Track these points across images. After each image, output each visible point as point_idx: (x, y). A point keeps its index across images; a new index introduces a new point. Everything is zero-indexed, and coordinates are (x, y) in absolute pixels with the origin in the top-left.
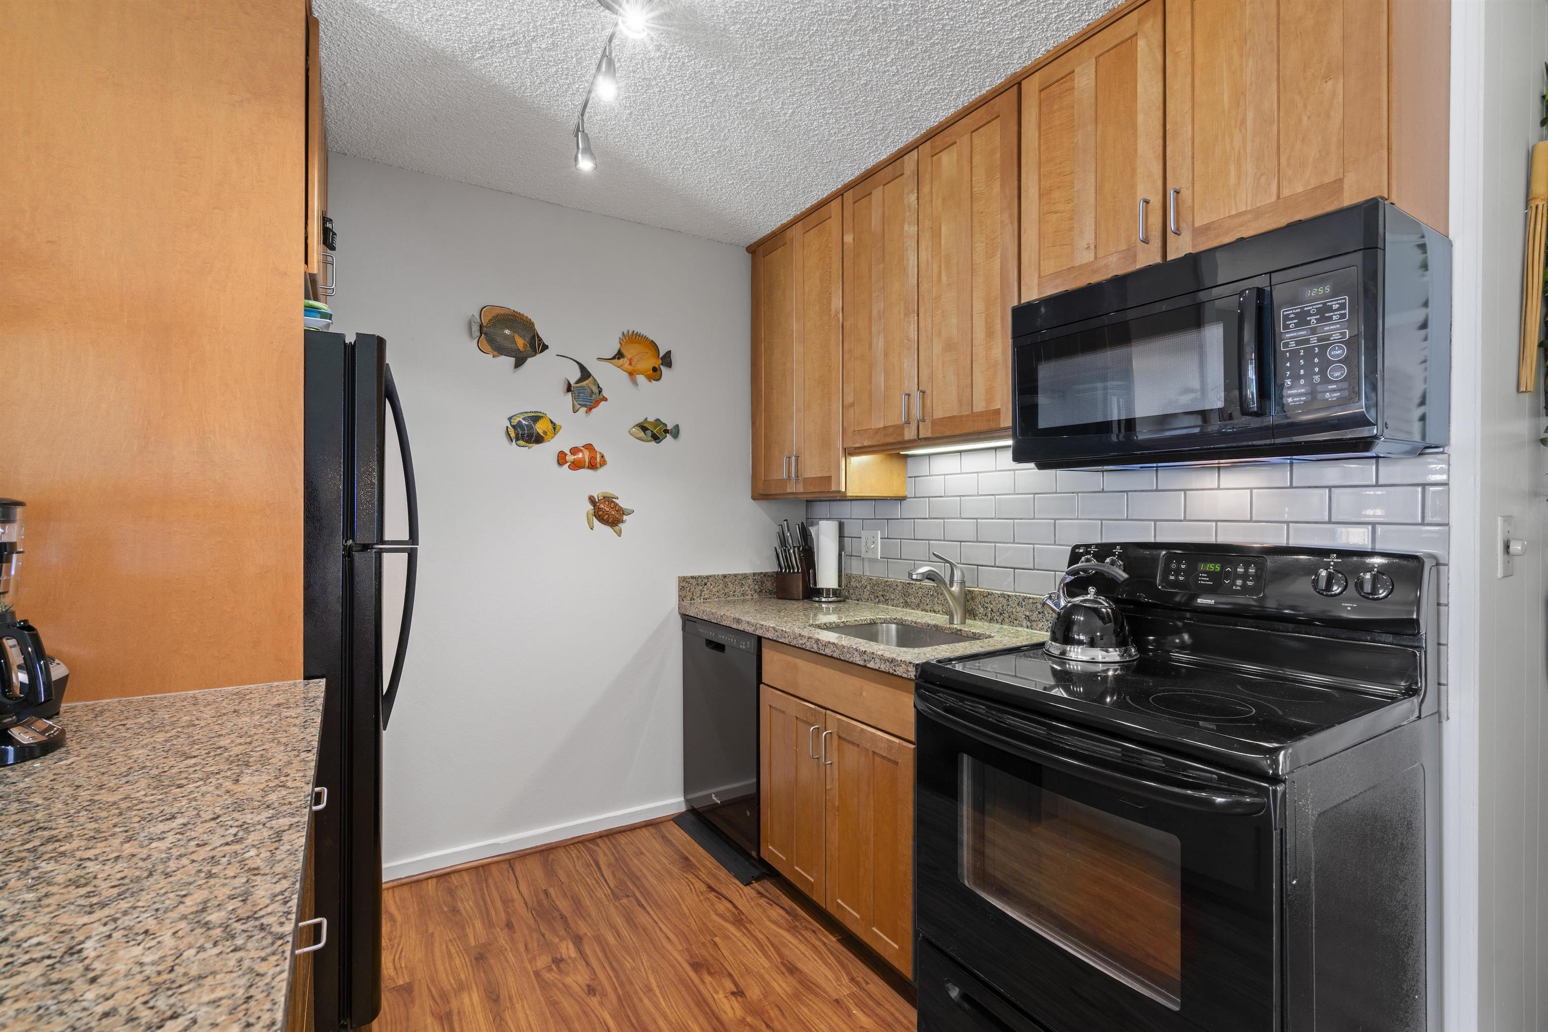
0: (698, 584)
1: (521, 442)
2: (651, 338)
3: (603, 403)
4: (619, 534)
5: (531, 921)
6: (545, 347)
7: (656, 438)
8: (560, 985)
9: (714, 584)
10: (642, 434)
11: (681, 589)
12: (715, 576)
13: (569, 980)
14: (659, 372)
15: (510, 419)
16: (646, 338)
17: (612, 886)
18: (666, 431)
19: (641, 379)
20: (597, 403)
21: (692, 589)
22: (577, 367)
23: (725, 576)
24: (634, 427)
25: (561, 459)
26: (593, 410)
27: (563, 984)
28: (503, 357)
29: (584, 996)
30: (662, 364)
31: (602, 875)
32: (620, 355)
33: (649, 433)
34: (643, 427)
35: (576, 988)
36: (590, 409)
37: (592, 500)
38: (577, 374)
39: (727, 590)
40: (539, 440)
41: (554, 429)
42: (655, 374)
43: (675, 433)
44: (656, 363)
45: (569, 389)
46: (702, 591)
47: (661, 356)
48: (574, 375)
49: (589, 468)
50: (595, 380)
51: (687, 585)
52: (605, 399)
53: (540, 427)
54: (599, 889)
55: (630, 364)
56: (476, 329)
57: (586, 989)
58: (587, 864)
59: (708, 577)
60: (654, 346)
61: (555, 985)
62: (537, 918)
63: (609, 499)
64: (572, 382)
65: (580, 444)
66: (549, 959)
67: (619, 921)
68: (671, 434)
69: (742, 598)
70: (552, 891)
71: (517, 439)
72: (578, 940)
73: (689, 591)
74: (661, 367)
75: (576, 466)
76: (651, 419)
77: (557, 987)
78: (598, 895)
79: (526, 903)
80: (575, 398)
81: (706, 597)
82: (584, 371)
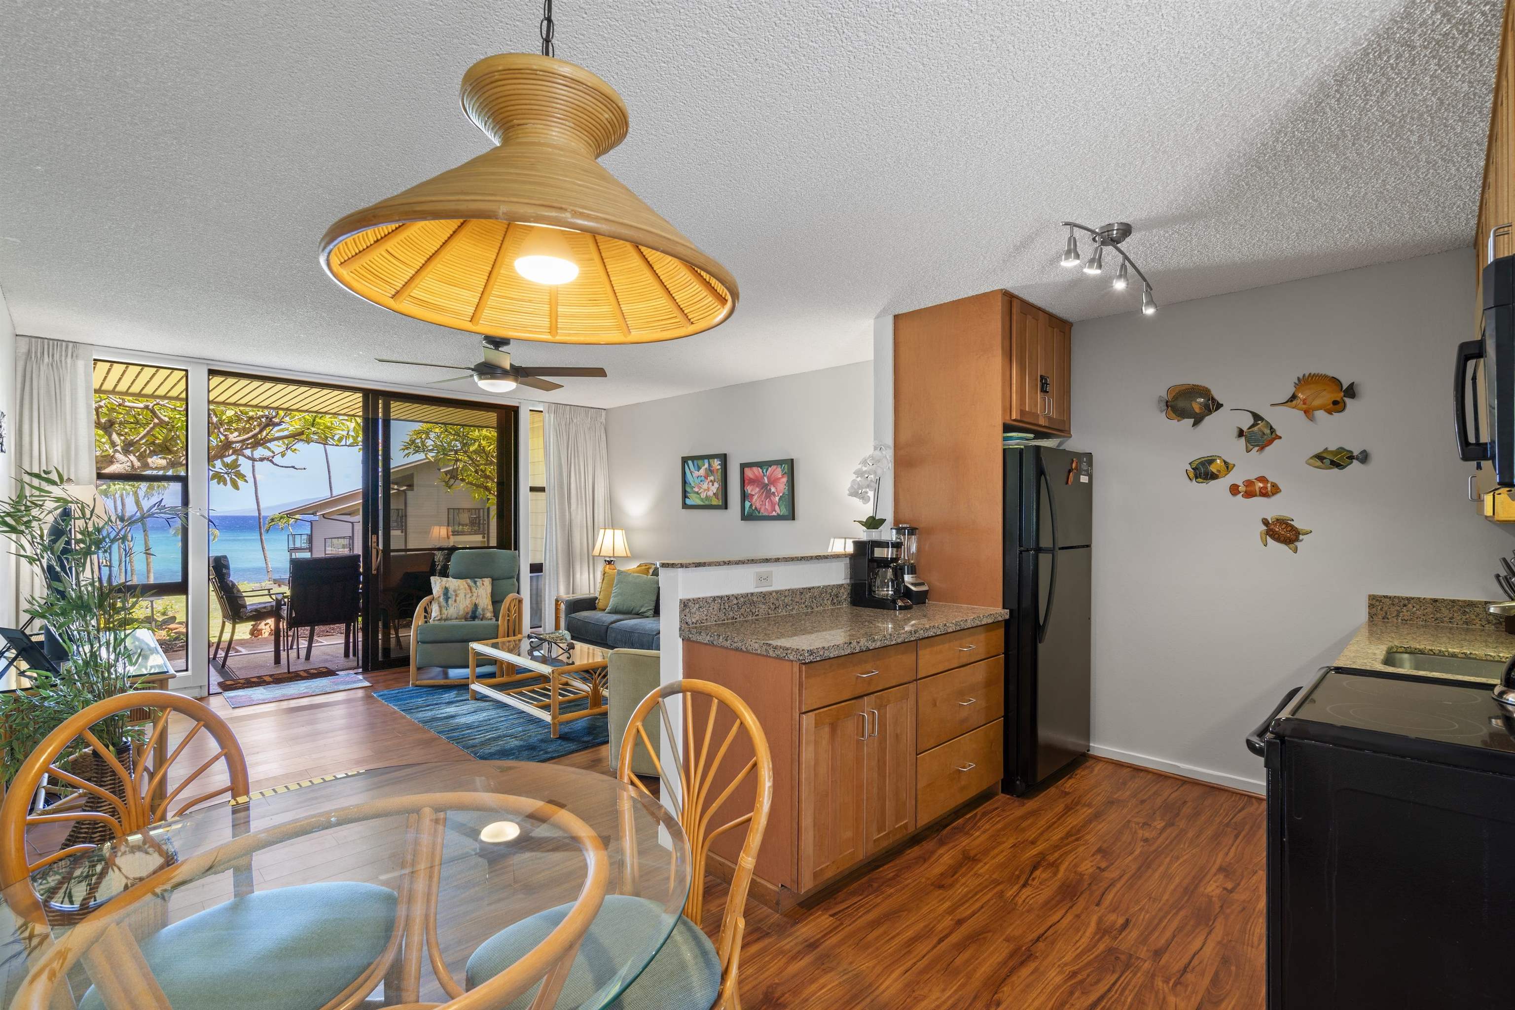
0: (1393, 605)
1: (1199, 480)
3: (1276, 441)
4: (1295, 551)
6: (1219, 406)
7: (1335, 464)
9: (1418, 607)
10: (1319, 463)
11: (1371, 606)
12: (1419, 598)
14: (1342, 404)
15: (1190, 464)
16: (1326, 376)
18: (1351, 458)
19: (1320, 414)
20: (1270, 442)
21: (1386, 609)
22: (1250, 415)
23: (1435, 601)
24: (1311, 458)
25: (1234, 490)
26: (1267, 449)
28: (1186, 420)
30: (1345, 396)
32: (1294, 397)
33: (1327, 462)
34: (1320, 457)
36: (1262, 448)
37: (1265, 522)
38: (1251, 421)
39: (1438, 615)
40: (1214, 477)
41: (1227, 468)
42: (1337, 406)
43: (1364, 457)
44: (1339, 396)
45: (1241, 433)
46: (1399, 612)
47: (1344, 389)
48: (1246, 422)
49: (1260, 496)
50: (1268, 423)
51: (1378, 603)
52: (1280, 438)
53: (1213, 468)
54: (1222, 817)
55: (1304, 404)
56: (1163, 405)
59: (1409, 599)
60: (1336, 381)
62: (1162, 808)
63: (1281, 521)
64: (1245, 429)
65: (1252, 477)
67: (1208, 834)
68: (1357, 459)
69: (1465, 626)
71: (1196, 478)
72: (1170, 825)
73: (1381, 610)
74: (1345, 399)
75: (1249, 494)
76: (1333, 447)
77: (1130, 830)
78: (1216, 819)
79: (1166, 800)
80: (1248, 441)
81: (1406, 618)
82: (1257, 417)
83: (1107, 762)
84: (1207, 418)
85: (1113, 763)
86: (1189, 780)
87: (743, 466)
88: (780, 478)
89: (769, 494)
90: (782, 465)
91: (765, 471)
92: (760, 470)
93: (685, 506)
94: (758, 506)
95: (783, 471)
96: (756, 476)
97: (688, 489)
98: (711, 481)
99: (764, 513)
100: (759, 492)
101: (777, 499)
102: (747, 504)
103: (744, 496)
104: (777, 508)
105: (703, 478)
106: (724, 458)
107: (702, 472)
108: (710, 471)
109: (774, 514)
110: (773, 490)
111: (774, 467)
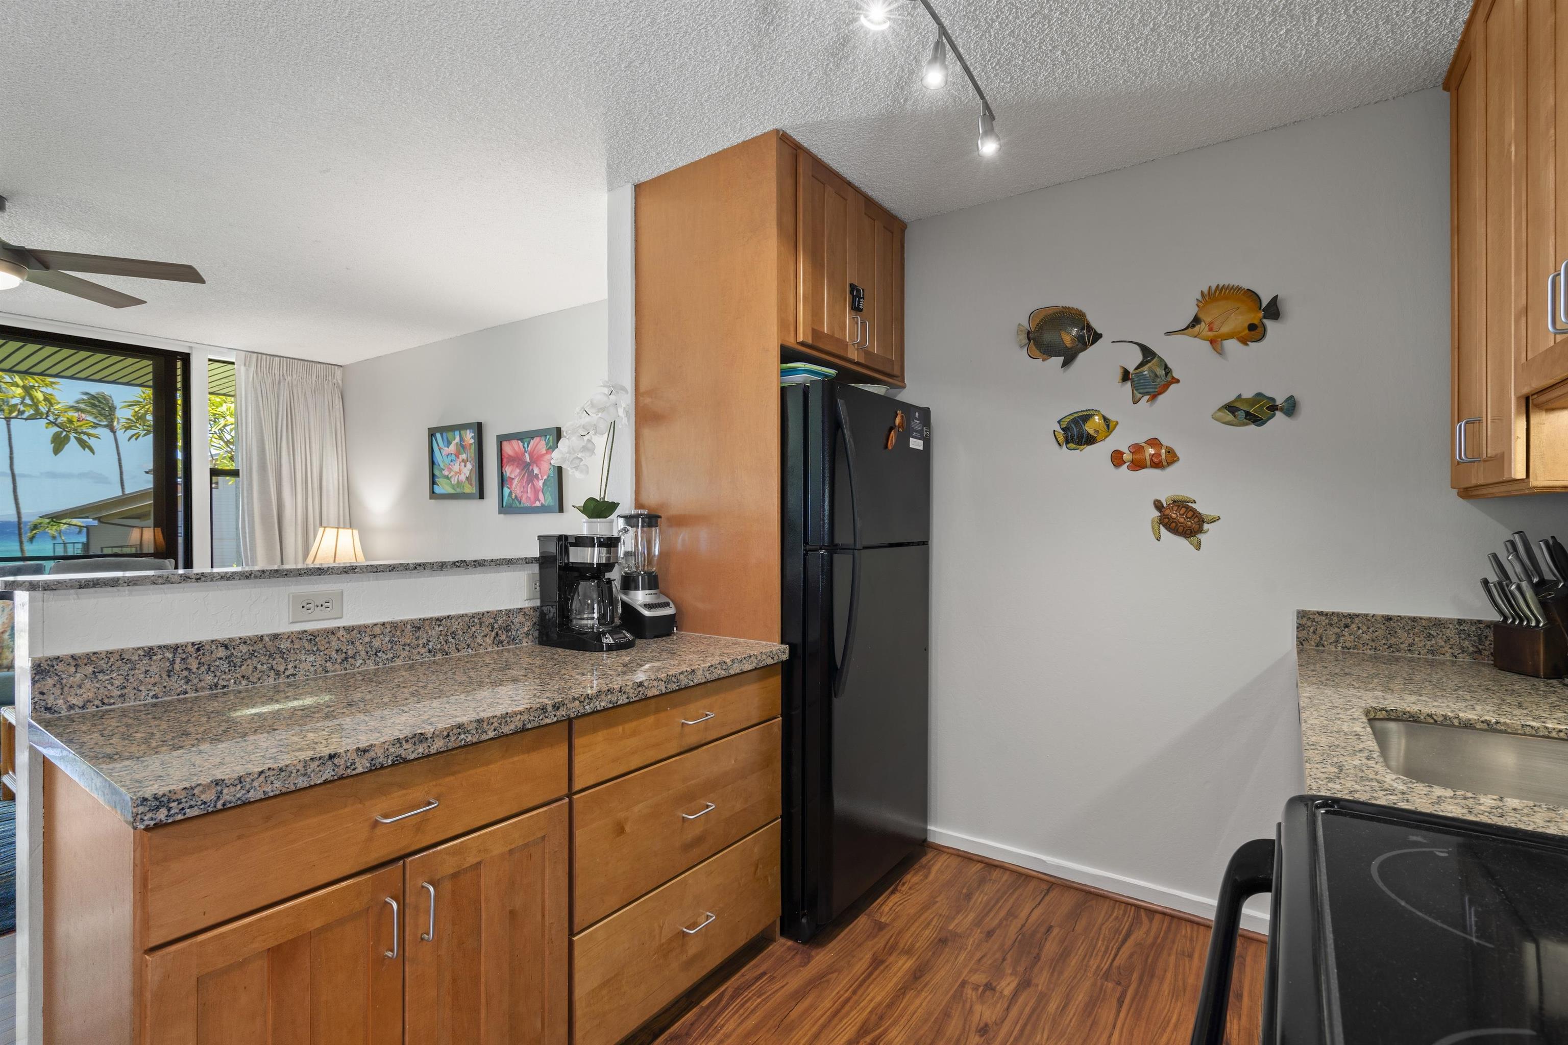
0: (1331, 625)
1: (1071, 445)
2: (1246, 286)
3: (1173, 387)
4: (1198, 546)
5: (1009, 943)
6: (1097, 337)
7: (1255, 419)
8: (968, 1005)
9: (1365, 628)
10: (1230, 417)
11: (1300, 627)
12: (1366, 615)
13: (978, 1008)
14: (1260, 329)
15: (1059, 422)
16: (1239, 289)
17: (1116, 964)
18: (1273, 408)
19: (1232, 345)
20: (1166, 387)
21: (1320, 631)
22: (1137, 348)
23: (1389, 619)
24: (1219, 410)
25: (1117, 459)
26: (1161, 397)
27: (971, 1007)
28: (1053, 358)
29: (973, 1028)
30: (1265, 317)
31: (1119, 949)
32: (1196, 321)
33: (1241, 414)
34: (1231, 408)
35: (976, 1018)
36: (1154, 397)
37: (1158, 505)
38: (1138, 357)
39: (1393, 641)
40: (1090, 440)
41: (1108, 426)
42: (1255, 332)
43: (1291, 407)
44: (1255, 317)
45: (1126, 376)
46: (1338, 636)
47: (1264, 305)
48: (1133, 358)
49: (1152, 467)
50: (1161, 360)
51: (1309, 623)
52: (1178, 381)
53: (1089, 428)
54: (1099, 958)
55: (1211, 330)
56: (1023, 336)
57: (982, 1025)
58: (1118, 929)
59: (1352, 617)
60: (1252, 296)
61: (964, 1002)
62: (1017, 943)
63: (1181, 504)
64: (1131, 369)
65: (1141, 439)
66: (985, 981)
67: (1080, 998)
68: (1282, 410)
69: (1430, 656)
70: (1056, 931)
71: (1067, 442)
72: (1025, 984)
73: (1314, 632)
74: (1266, 321)
75: (1137, 465)
76: (1248, 394)
77: (964, 1005)
78: (1092, 962)
79: (1023, 926)
80: (1134, 387)
81: (1348, 644)
82: (1148, 353)
83: (952, 854)
84: (1082, 356)
85: (959, 856)
86: (1058, 882)
87: (501, 440)
88: (544, 455)
89: (532, 477)
90: (546, 436)
91: (526, 446)
92: (521, 444)
93: (433, 495)
94: (519, 494)
95: (547, 444)
96: (516, 453)
97: (437, 472)
98: (463, 461)
99: (525, 503)
100: (520, 474)
101: (541, 483)
102: (506, 491)
103: (503, 481)
104: (541, 496)
105: (453, 457)
106: (479, 428)
107: (452, 448)
108: (462, 447)
109: (538, 504)
110: (536, 471)
111: (536, 440)
